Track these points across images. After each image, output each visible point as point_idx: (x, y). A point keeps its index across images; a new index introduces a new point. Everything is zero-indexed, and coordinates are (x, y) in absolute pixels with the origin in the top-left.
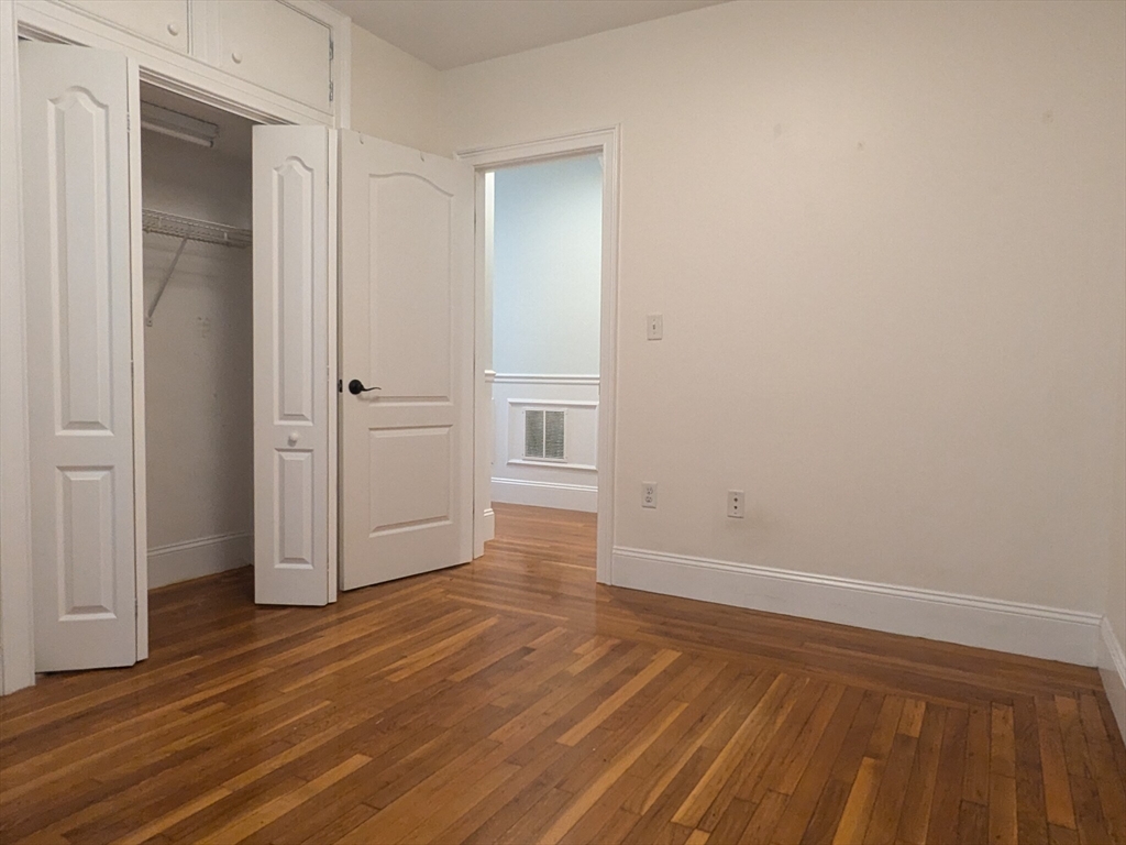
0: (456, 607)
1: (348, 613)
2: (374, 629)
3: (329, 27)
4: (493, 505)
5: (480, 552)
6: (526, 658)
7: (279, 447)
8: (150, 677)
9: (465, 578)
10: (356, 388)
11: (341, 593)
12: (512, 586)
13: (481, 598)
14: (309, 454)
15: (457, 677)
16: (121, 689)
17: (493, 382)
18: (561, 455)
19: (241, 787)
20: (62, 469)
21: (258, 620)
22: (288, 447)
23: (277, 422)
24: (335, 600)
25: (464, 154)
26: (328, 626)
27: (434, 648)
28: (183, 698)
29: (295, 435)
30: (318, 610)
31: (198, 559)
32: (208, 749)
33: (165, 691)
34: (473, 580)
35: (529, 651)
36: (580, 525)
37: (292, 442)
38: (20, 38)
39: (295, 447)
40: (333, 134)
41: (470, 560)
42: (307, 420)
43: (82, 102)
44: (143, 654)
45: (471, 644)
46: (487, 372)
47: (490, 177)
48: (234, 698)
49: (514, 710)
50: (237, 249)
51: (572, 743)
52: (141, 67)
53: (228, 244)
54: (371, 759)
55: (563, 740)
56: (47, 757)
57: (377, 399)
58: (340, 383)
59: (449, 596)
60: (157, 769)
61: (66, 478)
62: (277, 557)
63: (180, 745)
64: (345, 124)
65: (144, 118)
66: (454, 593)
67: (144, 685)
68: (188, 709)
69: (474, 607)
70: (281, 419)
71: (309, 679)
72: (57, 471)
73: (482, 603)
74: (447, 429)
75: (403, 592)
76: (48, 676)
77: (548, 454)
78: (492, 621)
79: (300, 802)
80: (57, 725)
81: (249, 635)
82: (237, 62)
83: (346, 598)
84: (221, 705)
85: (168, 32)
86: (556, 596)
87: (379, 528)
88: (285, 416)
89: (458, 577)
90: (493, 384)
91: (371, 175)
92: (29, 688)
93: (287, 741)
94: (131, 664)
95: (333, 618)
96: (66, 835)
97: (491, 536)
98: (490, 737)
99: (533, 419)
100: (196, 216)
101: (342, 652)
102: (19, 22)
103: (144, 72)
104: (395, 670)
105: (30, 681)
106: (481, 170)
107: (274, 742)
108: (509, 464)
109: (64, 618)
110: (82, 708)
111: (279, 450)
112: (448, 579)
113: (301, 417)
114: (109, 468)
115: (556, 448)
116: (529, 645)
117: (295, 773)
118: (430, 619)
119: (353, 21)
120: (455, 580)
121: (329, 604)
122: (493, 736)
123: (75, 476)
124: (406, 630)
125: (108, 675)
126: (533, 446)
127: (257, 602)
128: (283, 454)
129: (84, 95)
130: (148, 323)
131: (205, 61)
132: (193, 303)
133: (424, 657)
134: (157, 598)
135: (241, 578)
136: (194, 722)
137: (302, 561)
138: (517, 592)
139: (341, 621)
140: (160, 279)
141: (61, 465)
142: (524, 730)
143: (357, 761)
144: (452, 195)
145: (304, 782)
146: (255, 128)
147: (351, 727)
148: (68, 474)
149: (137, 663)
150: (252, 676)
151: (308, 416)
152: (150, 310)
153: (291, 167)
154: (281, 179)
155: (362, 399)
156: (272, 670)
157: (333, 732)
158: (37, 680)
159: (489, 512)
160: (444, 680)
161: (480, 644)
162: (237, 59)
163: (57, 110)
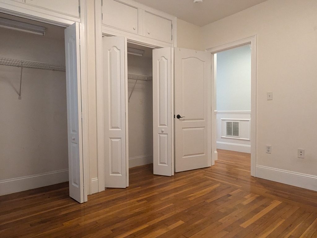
0: (207, 180)
1: (178, 179)
2: (185, 184)
3: (171, 21)
4: (218, 150)
5: (213, 164)
6: (229, 198)
8: (129, 192)
9: (209, 171)
10: (179, 117)
11: (175, 173)
12: (222, 175)
13: (214, 178)
14: (167, 135)
15: (208, 201)
16: (123, 194)
17: (216, 114)
18: (238, 135)
19: (151, 224)
20: (111, 138)
21: (154, 179)
22: (161, 133)
23: (159, 126)
24: (173, 175)
25: (208, 49)
26: (172, 182)
27: (203, 191)
28: (138, 198)
29: (163, 130)
30: (169, 177)
31: (140, 162)
32: (143, 213)
33: (132, 196)
34: (211, 172)
35: (230, 195)
36: (245, 157)
37: (162, 132)
38: (103, 37)
39: (163, 133)
40: (173, 49)
41: (211, 166)
42: (166, 126)
43: (115, 49)
44: (128, 186)
45: (212, 192)
46: (215, 111)
47: (215, 55)
48: (149, 200)
49: (226, 214)
50: (149, 81)
51: (245, 227)
53: (146, 80)
54: (184, 222)
55: (241, 225)
56: (108, 209)
57: (184, 120)
58: (174, 115)
59: (205, 176)
60: (131, 216)
61: (111, 140)
62: (159, 162)
63: (137, 210)
64: (175, 46)
65: (128, 51)
66: (205, 175)
67: (128, 193)
68: (138, 201)
69: (212, 180)
70: (160, 125)
71: (167, 197)
72: (110, 139)
74: (203, 128)
75: (192, 174)
76: (107, 189)
77: (234, 135)
78: (218, 185)
79: (166, 232)
80: (109, 201)
81: (151, 183)
82: (149, 34)
83: (176, 175)
84: (145, 201)
85: (133, 29)
86: (237, 179)
87: (185, 156)
88: (161, 125)
89: (207, 171)
90: (217, 114)
91: (182, 59)
92: (104, 191)
93: (162, 214)
94: (125, 188)
95: (173, 180)
96: (112, 230)
97: (217, 159)
98: (219, 221)
99: (229, 124)
100: (139, 74)
101: (176, 190)
102: (103, 33)
103: (128, 40)
104: (190, 197)
105: (104, 190)
106: (213, 53)
107: (159, 214)
108: (221, 138)
109: (111, 175)
110: (114, 198)
111: (159, 134)
112: (204, 171)
113: (165, 125)
114: (120, 138)
115: (236, 133)
116: (230, 194)
117: (164, 223)
118: (199, 183)
119: (177, 18)
120: (206, 172)
121: (172, 176)
122: (220, 221)
123: (113, 140)
124: (193, 185)
125: (121, 190)
126: (229, 133)
127: (154, 174)
128: (160, 135)
129: (115, 48)
130: (129, 102)
131: (141, 35)
132: (139, 96)
133: (199, 194)
134: (131, 170)
135: (150, 167)
136: (140, 205)
137: (165, 163)
138: (224, 176)
139: (175, 181)
140: (131, 90)
141: (110, 137)
142: (229, 220)
143: (180, 222)
144: (204, 62)
145: (166, 226)
146: (153, 50)
147: (179, 212)
148: (112, 139)
149: (126, 187)
150: (153, 194)
151: (166, 125)
152: (129, 99)
153: (162, 59)
154: (159, 62)
155: (180, 120)
156: (158, 193)
157: (173, 213)
158: (105, 189)
159: (216, 152)
160: (204, 201)
161: (214, 192)
162: (149, 33)
163: (110, 52)
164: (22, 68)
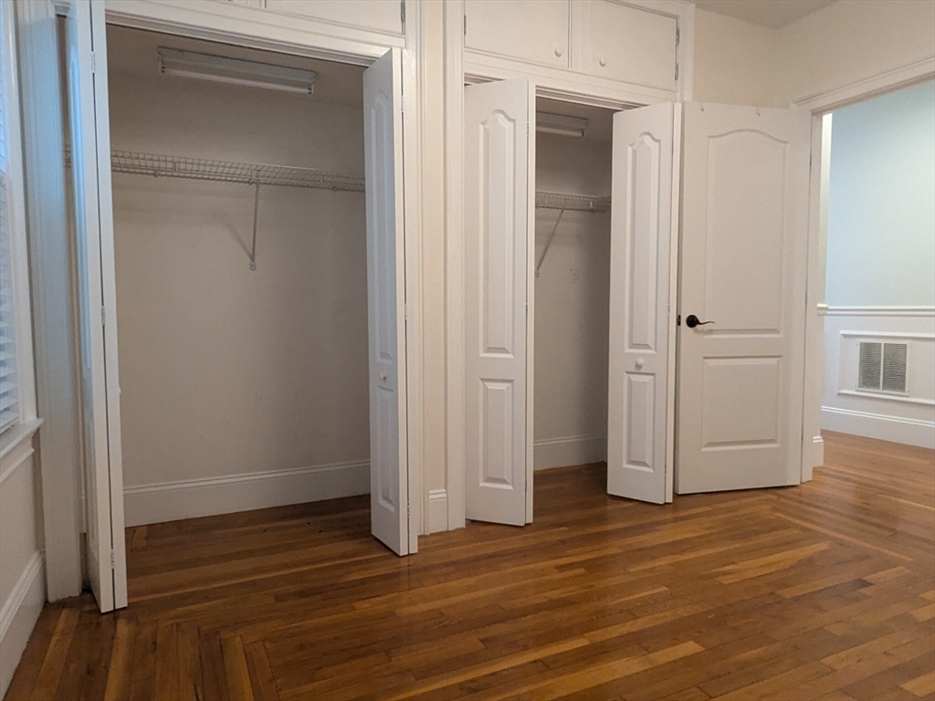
0: (784, 526)
1: (683, 513)
2: (707, 532)
3: (676, 17)
4: (824, 433)
5: (808, 476)
6: (863, 591)
7: (629, 370)
8: (535, 537)
9: (792, 499)
10: (693, 322)
11: (676, 495)
12: (843, 515)
13: (813, 522)
14: (652, 377)
15: (788, 593)
16: (515, 543)
17: (823, 315)
18: (902, 388)
19: (598, 640)
20: (483, 380)
21: (610, 508)
22: (634, 370)
23: (627, 350)
24: (671, 501)
25: (799, 102)
26: (665, 522)
27: (770, 559)
28: (560, 557)
29: (641, 361)
30: (657, 507)
31: (567, 455)
32: (573, 604)
33: (544, 550)
34: (801, 502)
35: (866, 584)
36: (927, 462)
37: (638, 366)
38: (465, 85)
39: (642, 371)
40: (678, 107)
41: (798, 483)
42: (651, 349)
43: (499, 120)
44: (530, 520)
45: (800, 564)
46: (819, 305)
47: (827, 119)
48: (594, 567)
49: (848, 642)
50: (600, 213)
51: (919, 693)
52: (537, 86)
53: (592, 211)
54: (702, 649)
55: (908, 686)
56: (472, 581)
57: (710, 332)
58: (679, 318)
59: (778, 514)
60: (538, 609)
61: (485, 386)
62: (624, 460)
63: (555, 594)
64: (688, 97)
65: (537, 124)
66: (779, 510)
67: (533, 542)
68: (560, 568)
69: (804, 529)
70: (630, 347)
71: (649, 565)
72: (480, 381)
73: (809, 525)
74: (777, 359)
75: (734, 503)
76: (472, 523)
77: (886, 386)
78: (822, 546)
79: (643, 669)
80: (477, 559)
81: (601, 519)
82: (602, 65)
83: (681, 501)
84: (581, 571)
85: (555, 56)
86: (895, 533)
87: (710, 444)
88: (633, 346)
89: (783, 497)
90: (826, 317)
91: (710, 137)
92: (462, 529)
93: (631, 613)
94: (522, 525)
95: (669, 516)
96: (483, 641)
97: (820, 463)
98: (824, 661)
99: (868, 351)
100: (569, 192)
101: (676, 547)
102: (466, 74)
103: (539, 90)
104: (725, 573)
105: (462, 524)
106: (818, 114)
107: (622, 611)
108: (840, 394)
109: (482, 484)
110: (491, 551)
111: (628, 373)
112: (776, 498)
113: (646, 346)
114: (511, 381)
115: (896, 379)
116: (868, 578)
117: (638, 643)
118: (757, 533)
119: (697, 6)
120: (782, 500)
121: (666, 503)
122: (826, 661)
123: (490, 386)
124: (734, 538)
125: (509, 530)
126: (869, 376)
127: (609, 492)
128: (631, 376)
129: (502, 116)
130: (537, 275)
131: (580, 71)
132: (568, 257)
133: (753, 567)
134: (540, 478)
135: (596, 471)
136: (564, 579)
137: (644, 464)
138: (849, 521)
139: (676, 520)
140: (545, 240)
141: (483, 377)
142: (860, 664)
143: (691, 647)
144: (787, 142)
145: (644, 652)
146: (615, 115)
147: (686, 615)
148: (486, 383)
149: (526, 524)
150: (606, 552)
151: (652, 345)
152: (538, 266)
153: (643, 142)
154: (634, 152)
155: (697, 332)
156: (620, 551)
157: (666, 616)
158: (466, 524)
159: (818, 439)
160: (772, 593)
161: (808, 566)
162: (603, 63)
163: (485, 129)
164: (258, 187)
